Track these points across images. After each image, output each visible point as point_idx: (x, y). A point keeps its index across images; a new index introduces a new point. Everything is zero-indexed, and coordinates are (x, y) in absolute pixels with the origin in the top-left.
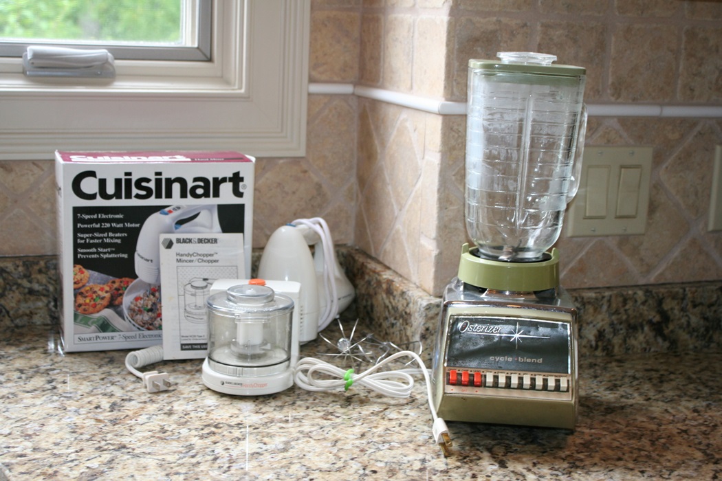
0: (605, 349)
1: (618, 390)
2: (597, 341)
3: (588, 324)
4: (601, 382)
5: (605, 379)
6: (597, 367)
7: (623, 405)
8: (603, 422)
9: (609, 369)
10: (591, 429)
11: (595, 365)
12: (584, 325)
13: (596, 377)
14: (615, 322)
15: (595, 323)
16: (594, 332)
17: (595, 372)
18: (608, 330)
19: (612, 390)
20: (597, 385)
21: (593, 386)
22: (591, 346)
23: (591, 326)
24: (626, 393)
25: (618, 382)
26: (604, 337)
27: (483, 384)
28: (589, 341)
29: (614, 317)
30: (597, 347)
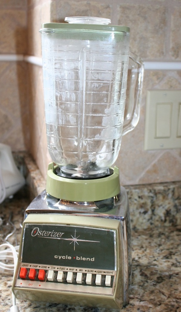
0: (171, 221)
1: (171, 258)
2: (165, 217)
3: (159, 206)
4: (162, 250)
5: (166, 247)
6: (163, 236)
7: (171, 273)
8: (152, 292)
9: (170, 238)
10: (141, 301)
11: (163, 234)
12: (157, 207)
13: (160, 245)
14: (178, 204)
15: (164, 205)
16: (164, 211)
17: (160, 241)
18: (173, 210)
19: (167, 258)
20: (159, 253)
21: (156, 254)
22: (162, 220)
23: (161, 207)
24: (177, 261)
25: (173, 251)
26: (170, 214)
28: (160, 217)
29: (177, 202)
30: (165, 221)
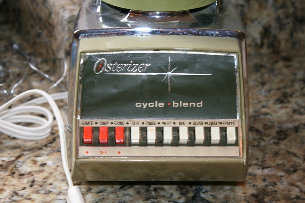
0: (271, 45)
1: (289, 102)
2: (262, 39)
3: (252, 21)
4: (269, 91)
5: (275, 86)
6: (263, 70)
7: (297, 124)
8: (276, 154)
9: (276, 72)
10: (263, 168)
11: (261, 66)
12: (249, 23)
13: (263, 84)
14: (282, 16)
15: (260, 19)
16: (260, 29)
17: (262, 77)
18: (274, 25)
19: (282, 102)
20: (266, 96)
21: (262, 98)
22: (256, 45)
23: (256, 23)
24: (298, 105)
25: (288, 90)
26: (270, 33)
27: (127, 143)
28: (254, 39)
29: (280, 12)
30: (262, 45)
